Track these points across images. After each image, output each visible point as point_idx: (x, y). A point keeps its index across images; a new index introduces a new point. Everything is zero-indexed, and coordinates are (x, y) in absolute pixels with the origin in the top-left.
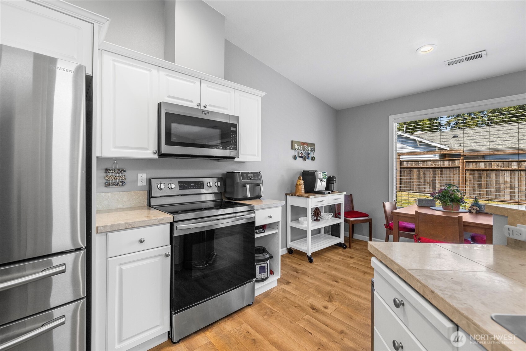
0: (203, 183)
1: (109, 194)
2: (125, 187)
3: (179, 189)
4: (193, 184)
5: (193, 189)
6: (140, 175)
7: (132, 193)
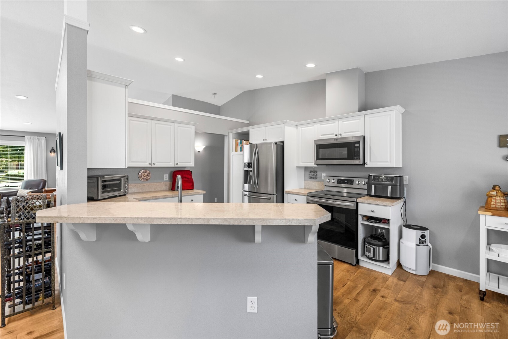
0: (353, 181)
1: (311, 182)
2: (317, 180)
3: (337, 183)
4: (346, 181)
5: (346, 184)
6: (323, 174)
7: (319, 182)
